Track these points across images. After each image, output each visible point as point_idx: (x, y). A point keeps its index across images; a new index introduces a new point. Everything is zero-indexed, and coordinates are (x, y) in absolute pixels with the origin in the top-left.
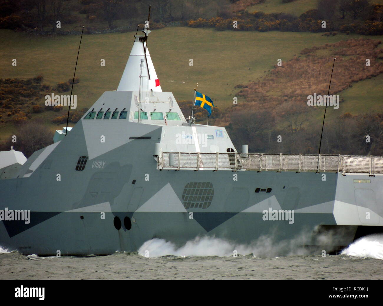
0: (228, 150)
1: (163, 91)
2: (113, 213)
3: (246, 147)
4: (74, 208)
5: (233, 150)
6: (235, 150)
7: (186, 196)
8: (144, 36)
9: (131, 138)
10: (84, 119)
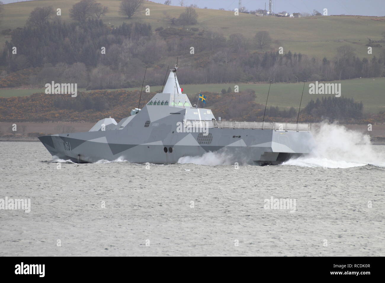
0: (212, 119)
1: (182, 93)
2: (164, 146)
3: (220, 118)
4: (144, 143)
5: (214, 119)
6: (215, 119)
7: (199, 139)
8: (174, 70)
9: (171, 113)
10: (148, 105)
